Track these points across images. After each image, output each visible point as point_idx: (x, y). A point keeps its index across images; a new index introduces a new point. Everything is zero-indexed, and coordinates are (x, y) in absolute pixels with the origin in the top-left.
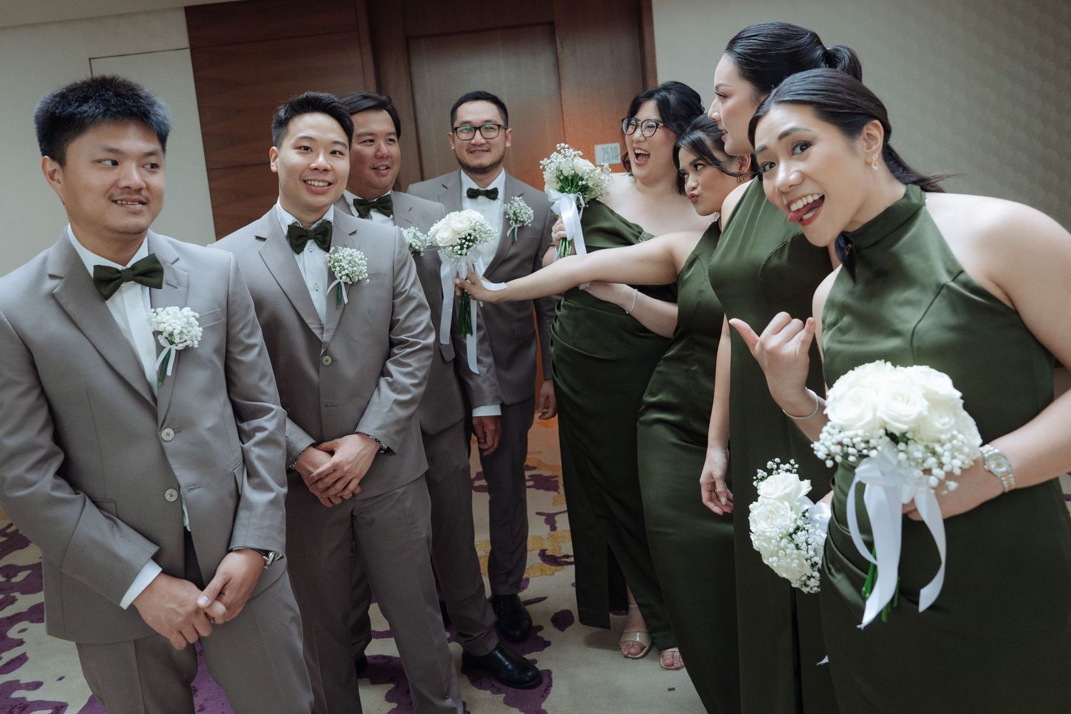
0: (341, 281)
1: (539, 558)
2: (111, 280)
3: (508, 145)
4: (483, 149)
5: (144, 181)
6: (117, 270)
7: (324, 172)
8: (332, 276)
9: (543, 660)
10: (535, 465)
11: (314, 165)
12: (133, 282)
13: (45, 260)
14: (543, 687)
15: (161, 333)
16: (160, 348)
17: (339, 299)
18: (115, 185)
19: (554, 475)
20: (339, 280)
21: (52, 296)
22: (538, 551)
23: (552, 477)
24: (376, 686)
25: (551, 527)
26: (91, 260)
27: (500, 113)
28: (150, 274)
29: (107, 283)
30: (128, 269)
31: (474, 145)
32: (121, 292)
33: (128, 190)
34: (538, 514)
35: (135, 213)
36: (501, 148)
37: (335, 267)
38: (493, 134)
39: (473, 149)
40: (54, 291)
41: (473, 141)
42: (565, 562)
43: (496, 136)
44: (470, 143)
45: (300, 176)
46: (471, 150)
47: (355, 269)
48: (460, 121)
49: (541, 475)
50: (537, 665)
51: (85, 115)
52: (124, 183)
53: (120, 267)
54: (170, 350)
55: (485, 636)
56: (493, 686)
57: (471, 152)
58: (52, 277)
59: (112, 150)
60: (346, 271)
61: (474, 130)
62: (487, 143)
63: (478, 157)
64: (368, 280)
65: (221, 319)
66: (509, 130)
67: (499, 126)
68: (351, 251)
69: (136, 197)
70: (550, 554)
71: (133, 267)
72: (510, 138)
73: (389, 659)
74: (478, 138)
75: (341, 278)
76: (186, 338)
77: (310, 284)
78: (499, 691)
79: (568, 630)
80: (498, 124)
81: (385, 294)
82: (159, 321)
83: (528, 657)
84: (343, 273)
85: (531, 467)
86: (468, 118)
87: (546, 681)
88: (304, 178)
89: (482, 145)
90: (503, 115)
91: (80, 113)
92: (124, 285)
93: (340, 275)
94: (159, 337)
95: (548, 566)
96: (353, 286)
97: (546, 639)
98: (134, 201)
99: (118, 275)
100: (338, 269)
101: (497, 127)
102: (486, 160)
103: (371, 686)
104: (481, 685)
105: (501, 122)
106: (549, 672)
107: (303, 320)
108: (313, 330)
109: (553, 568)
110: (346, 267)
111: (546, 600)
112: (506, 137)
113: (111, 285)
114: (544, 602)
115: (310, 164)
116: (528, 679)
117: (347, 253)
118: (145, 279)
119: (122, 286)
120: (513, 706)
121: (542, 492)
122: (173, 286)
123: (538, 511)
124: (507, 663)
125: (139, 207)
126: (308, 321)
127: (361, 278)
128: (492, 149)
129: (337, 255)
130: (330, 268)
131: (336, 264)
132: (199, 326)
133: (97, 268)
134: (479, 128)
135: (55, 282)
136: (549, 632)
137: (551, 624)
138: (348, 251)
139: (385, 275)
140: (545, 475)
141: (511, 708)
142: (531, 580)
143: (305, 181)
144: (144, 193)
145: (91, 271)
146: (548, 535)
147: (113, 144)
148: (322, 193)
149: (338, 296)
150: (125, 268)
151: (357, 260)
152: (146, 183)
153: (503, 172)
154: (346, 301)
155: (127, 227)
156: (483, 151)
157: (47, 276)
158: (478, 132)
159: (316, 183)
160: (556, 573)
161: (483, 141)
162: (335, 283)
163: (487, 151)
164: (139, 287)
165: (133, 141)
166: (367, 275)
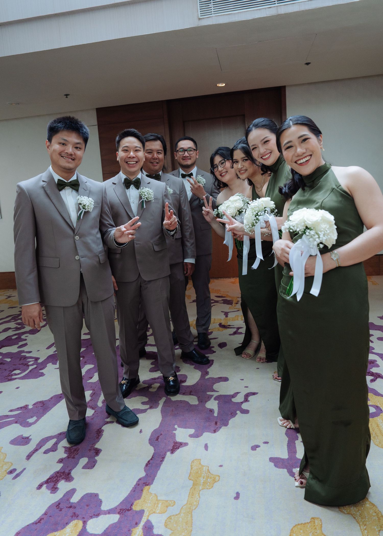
0: (144, 200)
1: (218, 326)
2: (62, 185)
3: (197, 157)
4: (188, 158)
5: (73, 152)
6: (65, 182)
7: (133, 158)
8: (141, 198)
9: (211, 357)
10: (225, 296)
11: (129, 156)
12: (69, 187)
13: (41, 176)
14: (209, 364)
15: (81, 204)
16: (79, 209)
17: (143, 206)
18: (63, 151)
19: (232, 299)
20: (143, 199)
21: (43, 187)
22: (219, 323)
23: (231, 300)
24: (148, 360)
25: (226, 316)
26: (57, 177)
27: (194, 145)
28: (75, 186)
29: (61, 185)
30: (68, 182)
31: (185, 157)
32: (65, 189)
33: (67, 154)
34: (222, 312)
35: (69, 162)
36: (195, 158)
37: (142, 194)
38: (191, 153)
39: (184, 158)
40: (44, 186)
41: (184, 155)
42: (228, 327)
43: (193, 154)
44: (183, 156)
45: (124, 160)
46: (183, 159)
47: (149, 196)
48: (179, 148)
49: (227, 300)
50: (209, 358)
51: (58, 127)
52: (66, 151)
53: (66, 181)
54: (83, 210)
55: (189, 345)
56: (191, 363)
57: (183, 160)
58: (43, 181)
59: (65, 140)
60: (146, 196)
61: (184, 151)
62: (190, 156)
63: (186, 161)
64: (153, 201)
65: (99, 204)
66: (198, 151)
67: (194, 149)
68: (149, 189)
69: (70, 157)
70: (223, 324)
71: (70, 182)
72: (198, 154)
73: (154, 353)
74: (186, 154)
75: (144, 199)
76: (89, 208)
77: (131, 201)
78: (193, 365)
79: (224, 348)
80: (194, 148)
81: (160, 206)
82: (82, 200)
83: (206, 355)
84: (145, 197)
85: (223, 297)
86: (182, 146)
87: (211, 363)
88: (126, 161)
89: (188, 157)
90: (195, 145)
91: (57, 126)
92: (66, 187)
93: (144, 197)
94: (80, 205)
95: (221, 328)
96: (148, 202)
97: (214, 350)
98: (69, 158)
99: (65, 184)
100: (143, 195)
101: (193, 150)
102: (189, 162)
103: (146, 360)
104: (187, 362)
105: (195, 148)
106: (213, 361)
107: (128, 213)
108: (131, 217)
109: (223, 329)
110: (146, 195)
111: (218, 339)
112: (197, 154)
113: (62, 187)
114: (217, 339)
115: (128, 156)
116: (204, 361)
117: (147, 190)
118: (74, 187)
119: (66, 188)
120: (197, 369)
121: (226, 305)
122: (85, 190)
123: (222, 311)
124: (197, 355)
125: (70, 160)
126: (129, 214)
127: (151, 199)
128: (191, 158)
129: (143, 190)
130: (140, 195)
131: (143, 193)
132: (93, 205)
133: (59, 180)
134: (187, 150)
135: (45, 183)
136: (216, 348)
137: (218, 346)
138: (147, 189)
139: (159, 199)
140: (228, 299)
141: (196, 370)
142: (213, 332)
143: (127, 162)
144: (73, 156)
145: (56, 181)
146: (224, 318)
147: (66, 138)
148: (134, 167)
149: (142, 205)
150: (67, 182)
151: (150, 193)
152: (74, 153)
153: (196, 167)
154: (145, 207)
155: (65, 166)
156: (188, 159)
157: (42, 181)
158: (186, 152)
159: (131, 163)
160: (223, 331)
161: (188, 155)
162: (142, 200)
163: (190, 159)
164: (71, 189)
165: (73, 138)
166: (153, 198)
